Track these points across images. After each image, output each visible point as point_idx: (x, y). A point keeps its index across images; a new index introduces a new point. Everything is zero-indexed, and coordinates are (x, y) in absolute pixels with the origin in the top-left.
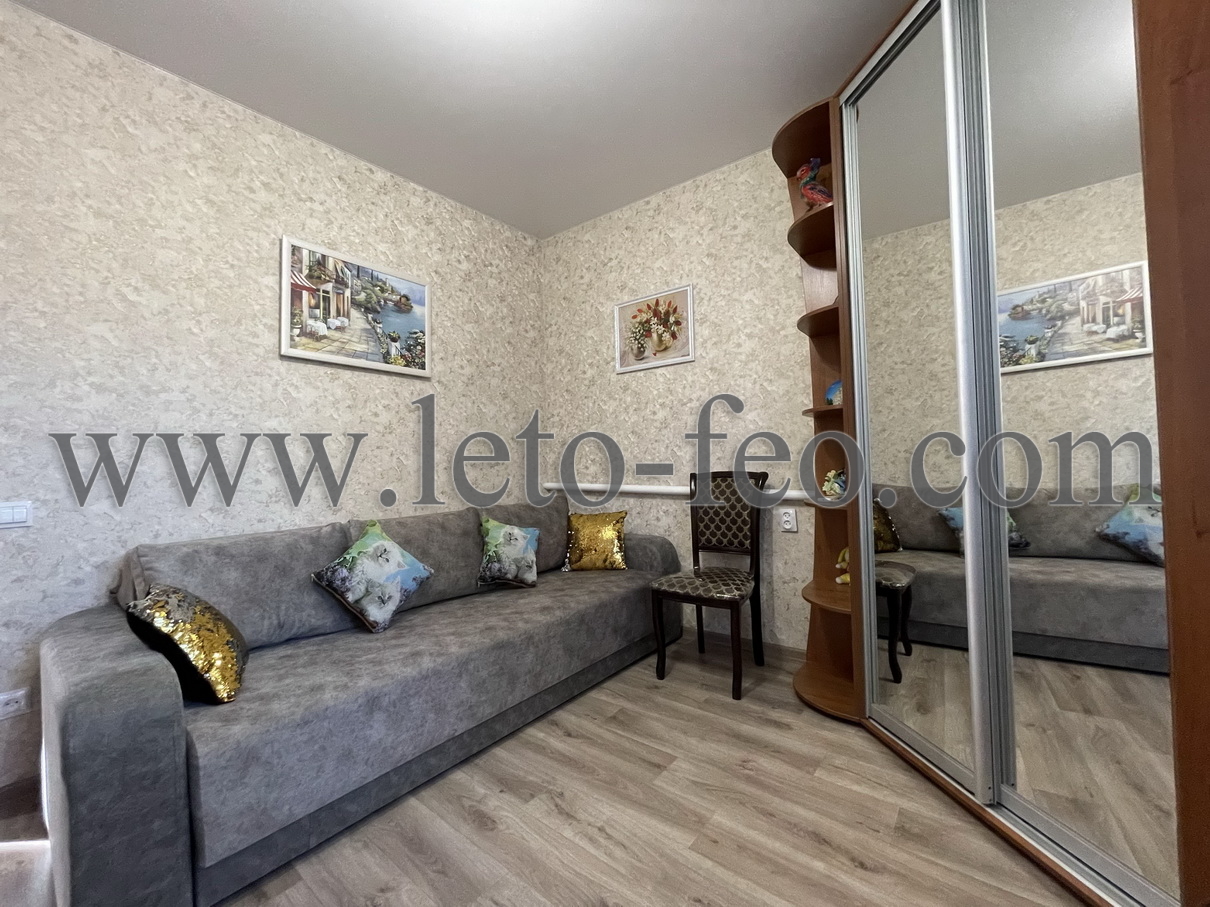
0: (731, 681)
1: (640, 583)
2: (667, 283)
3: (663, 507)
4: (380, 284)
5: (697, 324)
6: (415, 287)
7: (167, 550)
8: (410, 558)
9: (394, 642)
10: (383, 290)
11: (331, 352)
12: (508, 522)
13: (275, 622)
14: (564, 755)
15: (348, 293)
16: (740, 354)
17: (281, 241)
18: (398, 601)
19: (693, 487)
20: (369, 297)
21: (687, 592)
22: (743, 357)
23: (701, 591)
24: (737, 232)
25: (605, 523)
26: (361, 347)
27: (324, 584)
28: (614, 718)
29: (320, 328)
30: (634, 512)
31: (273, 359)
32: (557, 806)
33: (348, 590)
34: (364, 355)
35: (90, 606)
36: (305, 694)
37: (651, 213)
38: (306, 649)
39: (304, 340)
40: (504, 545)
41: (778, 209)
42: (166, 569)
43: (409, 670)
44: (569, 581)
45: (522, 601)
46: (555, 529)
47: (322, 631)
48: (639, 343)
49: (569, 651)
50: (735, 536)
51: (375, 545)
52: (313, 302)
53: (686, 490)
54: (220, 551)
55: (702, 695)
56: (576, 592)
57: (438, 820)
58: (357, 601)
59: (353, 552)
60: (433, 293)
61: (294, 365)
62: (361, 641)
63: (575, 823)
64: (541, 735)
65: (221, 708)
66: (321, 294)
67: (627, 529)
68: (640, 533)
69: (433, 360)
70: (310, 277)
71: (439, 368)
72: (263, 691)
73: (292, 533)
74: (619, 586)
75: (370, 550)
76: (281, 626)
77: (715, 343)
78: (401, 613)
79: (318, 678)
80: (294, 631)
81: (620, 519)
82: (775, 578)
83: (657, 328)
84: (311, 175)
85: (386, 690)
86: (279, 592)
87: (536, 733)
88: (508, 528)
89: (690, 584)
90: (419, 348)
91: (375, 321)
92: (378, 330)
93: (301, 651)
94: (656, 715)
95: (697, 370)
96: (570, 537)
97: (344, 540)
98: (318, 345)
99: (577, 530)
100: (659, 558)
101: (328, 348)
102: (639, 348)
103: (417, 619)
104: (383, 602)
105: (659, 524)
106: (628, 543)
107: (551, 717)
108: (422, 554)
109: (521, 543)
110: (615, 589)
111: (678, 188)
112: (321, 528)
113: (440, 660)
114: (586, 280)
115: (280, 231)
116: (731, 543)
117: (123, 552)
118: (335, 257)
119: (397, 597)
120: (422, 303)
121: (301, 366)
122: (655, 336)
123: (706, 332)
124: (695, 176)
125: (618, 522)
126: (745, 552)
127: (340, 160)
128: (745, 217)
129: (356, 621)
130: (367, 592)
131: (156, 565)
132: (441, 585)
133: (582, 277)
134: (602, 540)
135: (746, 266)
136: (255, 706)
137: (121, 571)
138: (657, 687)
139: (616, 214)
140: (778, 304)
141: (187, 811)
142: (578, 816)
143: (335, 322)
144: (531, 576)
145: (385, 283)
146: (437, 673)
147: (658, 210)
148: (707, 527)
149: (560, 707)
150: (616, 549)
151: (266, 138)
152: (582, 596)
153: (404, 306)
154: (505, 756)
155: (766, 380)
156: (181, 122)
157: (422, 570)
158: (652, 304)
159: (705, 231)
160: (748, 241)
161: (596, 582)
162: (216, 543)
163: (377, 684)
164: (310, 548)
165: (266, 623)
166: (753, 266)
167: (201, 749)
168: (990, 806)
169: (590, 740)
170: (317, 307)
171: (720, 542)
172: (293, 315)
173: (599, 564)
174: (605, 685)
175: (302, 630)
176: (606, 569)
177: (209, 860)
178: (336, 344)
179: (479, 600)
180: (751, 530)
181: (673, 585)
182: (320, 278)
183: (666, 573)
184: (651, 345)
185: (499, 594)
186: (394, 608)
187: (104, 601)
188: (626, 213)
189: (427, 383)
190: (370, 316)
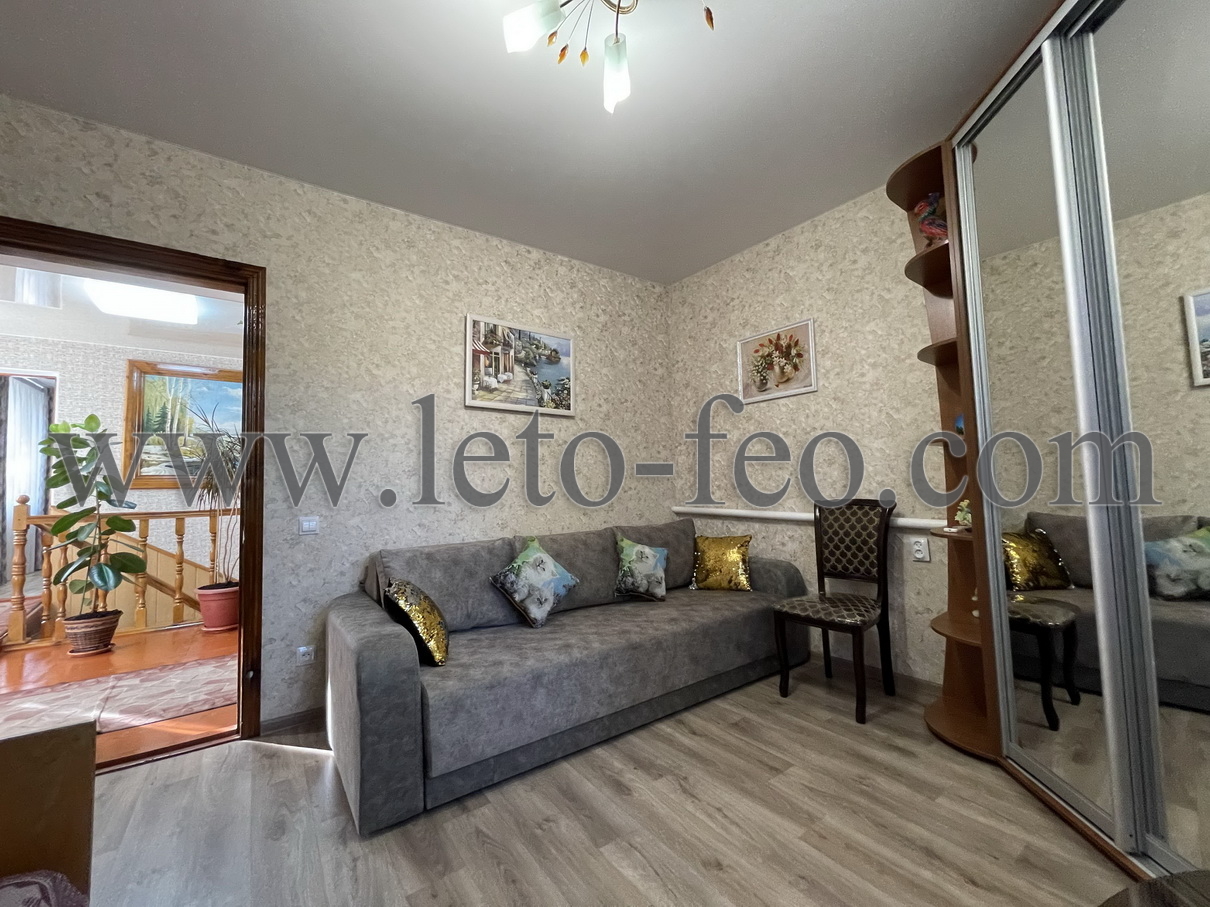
0: (855, 705)
1: (765, 604)
2: (788, 318)
3: (789, 533)
4: (536, 342)
5: (819, 356)
6: (562, 342)
7: (397, 554)
8: (561, 569)
9: (549, 636)
10: (537, 348)
11: (501, 401)
12: (639, 542)
13: (465, 612)
14: (690, 749)
15: (512, 353)
16: (864, 383)
17: (466, 318)
18: (552, 604)
19: (818, 514)
20: (527, 354)
21: (808, 615)
22: (868, 386)
23: (822, 615)
24: (857, 266)
25: (729, 546)
26: (522, 395)
27: (498, 586)
28: (736, 725)
29: (492, 382)
30: (760, 537)
31: (460, 409)
32: (681, 786)
33: (515, 591)
34: (524, 402)
35: (348, 592)
36: (490, 666)
37: (769, 254)
38: (485, 636)
39: (482, 393)
40: (636, 562)
41: (899, 241)
42: (398, 568)
43: (562, 657)
44: (695, 598)
45: (651, 612)
46: (683, 549)
47: (496, 623)
48: (762, 375)
49: (695, 660)
50: (861, 563)
51: (535, 557)
52: (488, 362)
53: (811, 516)
54: (430, 557)
55: (826, 715)
56: (702, 608)
57: (585, 780)
58: (522, 601)
59: (519, 562)
60: (576, 345)
61: (475, 412)
62: (527, 633)
63: (697, 801)
64: (669, 730)
65: (437, 669)
66: (493, 355)
67: (752, 552)
68: (765, 556)
69: (576, 401)
70: (485, 343)
71: (581, 407)
72: (462, 661)
73: (474, 545)
74: (742, 606)
75: (531, 560)
76: (468, 616)
77: (838, 374)
78: (553, 614)
79: (498, 657)
80: (477, 621)
81: (744, 543)
82: (907, 607)
83: (778, 360)
84: (486, 263)
85: (546, 670)
86: (467, 589)
87: (665, 728)
88: (639, 547)
89: (811, 607)
90: (566, 392)
91: (532, 373)
92: (535, 381)
93: (483, 637)
94: (778, 728)
95: (820, 400)
96: (696, 558)
97: (511, 551)
98: (491, 396)
99: (703, 552)
100: (784, 582)
101: (498, 398)
102: (762, 380)
103: (565, 620)
104: (541, 603)
105: (785, 549)
106: (754, 566)
107: (678, 717)
108: (570, 566)
109: (651, 561)
110: (738, 608)
111: (798, 229)
112: (495, 541)
113: (585, 652)
114: (710, 319)
115: (465, 311)
116: (857, 570)
117: (368, 555)
118: (503, 325)
119: (551, 599)
120: (568, 355)
121: (479, 413)
122: (777, 368)
123: (828, 363)
124: (814, 216)
125: (742, 546)
126: (871, 580)
127: (505, 247)
128: (865, 251)
129: (521, 617)
130: (529, 595)
131: (391, 564)
132: (585, 592)
133: (706, 317)
134: (727, 560)
135: (868, 297)
136: (459, 670)
137: (367, 568)
138: (779, 703)
139: (737, 258)
140: (903, 333)
141: (421, 736)
142: (699, 797)
143: (503, 377)
144: (661, 591)
145: (539, 342)
146: (582, 663)
147: (778, 251)
148: (832, 554)
149: (687, 709)
150: (740, 571)
151: (456, 243)
152: (707, 612)
153: (554, 358)
154: (638, 742)
155: (892, 409)
156: (405, 243)
157: (570, 579)
158: (774, 339)
159: (825, 268)
160: (870, 274)
161: (722, 599)
162: (427, 550)
163: (539, 665)
164: (487, 557)
165: (459, 612)
166: (875, 297)
167: (430, 694)
168: (1131, 854)
169: (712, 740)
170: (490, 366)
171: (845, 568)
172: (474, 374)
173: (725, 584)
174: (729, 696)
175: (482, 622)
176: (730, 589)
177: (435, 773)
178: (504, 394)
179: (615, 608)
180: (878, 558)
181: (794, 608)
182: (492, 343)
183: (791, 595)
184: (773, 377)
185: (633, 605)
186: (549, 609)
187: (356, 589)
188: (747, 254)
189: (572, 421)
190: (528, 369)
